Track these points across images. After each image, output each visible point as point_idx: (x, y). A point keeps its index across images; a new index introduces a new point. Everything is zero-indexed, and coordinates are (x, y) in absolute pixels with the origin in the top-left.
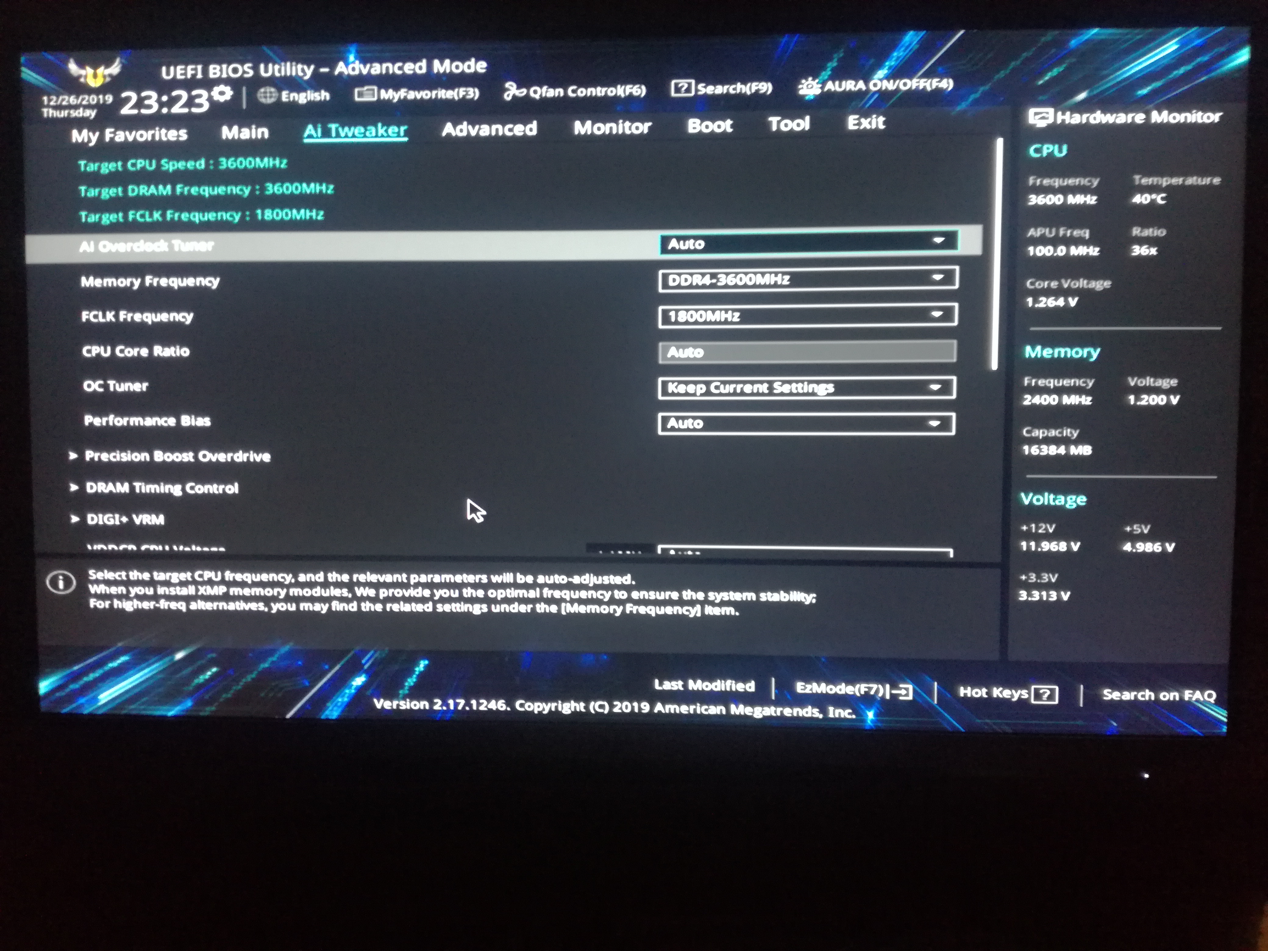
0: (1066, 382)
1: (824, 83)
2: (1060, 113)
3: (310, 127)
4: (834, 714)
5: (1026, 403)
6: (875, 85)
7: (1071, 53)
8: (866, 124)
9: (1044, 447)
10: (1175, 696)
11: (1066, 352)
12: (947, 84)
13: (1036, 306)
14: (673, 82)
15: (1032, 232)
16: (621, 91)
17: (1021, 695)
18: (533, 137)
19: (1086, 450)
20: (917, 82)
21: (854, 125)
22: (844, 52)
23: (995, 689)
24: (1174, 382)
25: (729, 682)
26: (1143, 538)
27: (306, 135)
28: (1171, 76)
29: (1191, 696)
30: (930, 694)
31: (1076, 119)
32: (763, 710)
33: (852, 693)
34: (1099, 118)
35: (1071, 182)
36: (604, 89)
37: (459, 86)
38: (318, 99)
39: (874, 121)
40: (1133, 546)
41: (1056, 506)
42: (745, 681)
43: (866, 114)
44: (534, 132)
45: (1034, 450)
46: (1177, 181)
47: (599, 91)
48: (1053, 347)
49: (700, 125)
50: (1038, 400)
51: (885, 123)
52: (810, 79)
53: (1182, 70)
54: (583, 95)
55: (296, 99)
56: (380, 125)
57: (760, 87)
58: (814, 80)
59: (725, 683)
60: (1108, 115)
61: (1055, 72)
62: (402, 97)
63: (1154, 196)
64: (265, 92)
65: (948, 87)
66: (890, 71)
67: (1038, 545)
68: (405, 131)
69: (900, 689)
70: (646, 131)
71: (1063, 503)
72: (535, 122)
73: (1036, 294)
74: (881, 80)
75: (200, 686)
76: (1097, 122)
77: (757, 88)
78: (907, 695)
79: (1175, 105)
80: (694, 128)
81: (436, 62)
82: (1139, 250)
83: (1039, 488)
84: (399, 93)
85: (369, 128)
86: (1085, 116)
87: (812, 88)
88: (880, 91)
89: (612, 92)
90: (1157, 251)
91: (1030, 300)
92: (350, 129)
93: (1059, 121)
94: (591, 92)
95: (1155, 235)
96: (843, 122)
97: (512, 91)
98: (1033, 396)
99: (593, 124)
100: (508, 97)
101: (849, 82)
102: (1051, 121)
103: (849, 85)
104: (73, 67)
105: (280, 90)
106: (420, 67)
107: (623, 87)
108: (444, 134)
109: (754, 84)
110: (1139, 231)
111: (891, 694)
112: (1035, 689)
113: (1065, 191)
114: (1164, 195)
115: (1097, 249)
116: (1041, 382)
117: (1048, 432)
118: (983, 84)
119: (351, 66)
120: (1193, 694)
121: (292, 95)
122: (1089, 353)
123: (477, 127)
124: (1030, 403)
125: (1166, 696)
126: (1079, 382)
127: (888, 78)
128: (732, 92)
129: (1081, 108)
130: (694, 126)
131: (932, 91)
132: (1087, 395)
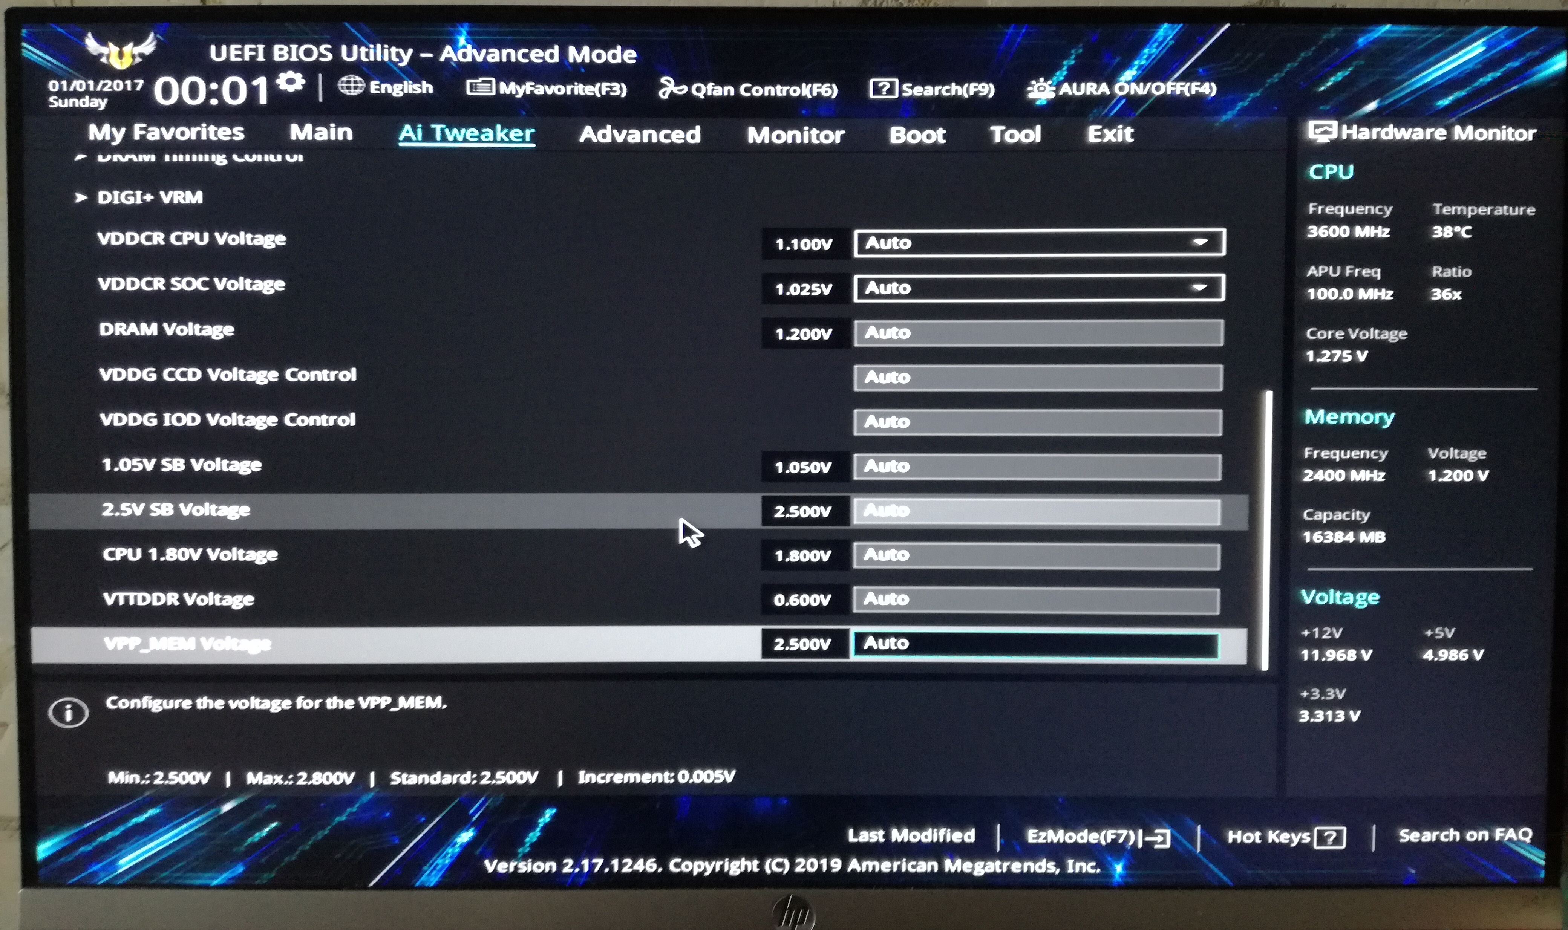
0: (1355, 454)
1: (1059, 85)
2: (1345, 127)
3: (408, 127)
4: (1074, 868)
5: (1307, 479)
6: (1121, 88)
7: (1358, 54)
8: (1110, 136)
9: (1329, 534)
10: (1483, 836)
11: (1354, 418)
12: (1209, 89)
13: (1318, 360)
14: (872, 81)
15: (1312, 271)
16: (806, 90)
17: (1301, 839)
18: (695, 144)
19: (1378, 537)
20: (1172, 86)
21: (1096, 137)
22: (1083, 48)
23: (1271, 832)
24: (1482, 454)
25: (942, 831)
26: (1447, 644)
27: (401, 138)
28: (1476, 84)
29: (1502, 835)
30: (1193, 841)
31: (1365, 134)
32: (985, 866)
33: (1096, 841)
34: (1391, 133)
35: (1359, 210)
36: (785, 88)
37: (601, 80)
38: (419, 91)
39: (1120, 132)
40: (1435, 654)
41: (1343, 606)
42: (963, 828)
43: (1110, 125)
44: (698, 140)
45: (1317, 537)
46: (1483, 211)
47: (780, 91)
48: (1339, 410)
49: (906, 134)
50: (1321, 476)
51: (1133, 135)
52: (1042, 79)
53: (1489, 77)
54: (760, 94)
55: (389, 91)
56: (499, 127)
57: (980, 88)
58: (1046, 80)
59: (938, 832)
60: (1403, 130)
61: (1340, 76)
62: (528, 92)
63: (1457, 229)
64: (348, 82)
65: (1210, 93)
66: (1140, 72)
67: (1321, 655)
68: (532, 134)
69: (1156, 835)
70: (838, 141)
71: (1351, 602)
72: (698, 128)
73: (1318, 346)
74: (1128, 83)
75: (254, 845)
76: (1390, 137)
77: (976, 90)
78: (1164, 842)
79: (1481, 120)
80: (898, 138)
81: (572, 50)
82: (1440, 294)
83: (1322, 583)
84: (524, 87)
85: (484, 130)
86: (1375, 130)
87: (1043, 91)
88: (1128, 97)
89: (795, 91)
90: (1461, 295)
91: (1311, 354)
92: (460, 132)
93: (1344, 137)
94: (770, 91)
95: (1460, 275)
96: (1082, 133)
97: (669, 88)
98: (1315, 472)
99: (771, 132)
100: (663, 94)
101: (1089, 84)
102: (1334, 136)
103: (1090, 88)
104: (91, 44)
105: (367, 81)
106: (552, 55)
107: (810, 86)
108: (582, 140)
109: (972, 85)
110: (1440, 270)
111: (1144, 842)
112: (1318, 831)
113: (1352, 221)
114: (1470, 228)
115: (1391, 292)
116: (1325, 454)
117: (1334, 515)
118: (1253, 90)
119: (460, 53)
120: (1506, 832)
121: (383, 86)
122: (1381, 418)
123: (624, 132)
124: (1311, 480)
125: (1473, 836)
126: (1370, 454)
127: (1137, 80)
128: (945, 94)
129: (1368, 121)
130: (898, 135)
131: (1192, 96)
132: (1380, 470)
